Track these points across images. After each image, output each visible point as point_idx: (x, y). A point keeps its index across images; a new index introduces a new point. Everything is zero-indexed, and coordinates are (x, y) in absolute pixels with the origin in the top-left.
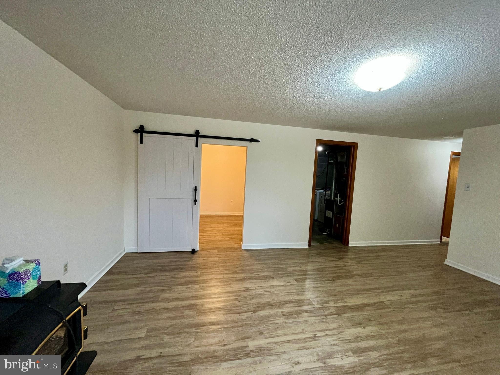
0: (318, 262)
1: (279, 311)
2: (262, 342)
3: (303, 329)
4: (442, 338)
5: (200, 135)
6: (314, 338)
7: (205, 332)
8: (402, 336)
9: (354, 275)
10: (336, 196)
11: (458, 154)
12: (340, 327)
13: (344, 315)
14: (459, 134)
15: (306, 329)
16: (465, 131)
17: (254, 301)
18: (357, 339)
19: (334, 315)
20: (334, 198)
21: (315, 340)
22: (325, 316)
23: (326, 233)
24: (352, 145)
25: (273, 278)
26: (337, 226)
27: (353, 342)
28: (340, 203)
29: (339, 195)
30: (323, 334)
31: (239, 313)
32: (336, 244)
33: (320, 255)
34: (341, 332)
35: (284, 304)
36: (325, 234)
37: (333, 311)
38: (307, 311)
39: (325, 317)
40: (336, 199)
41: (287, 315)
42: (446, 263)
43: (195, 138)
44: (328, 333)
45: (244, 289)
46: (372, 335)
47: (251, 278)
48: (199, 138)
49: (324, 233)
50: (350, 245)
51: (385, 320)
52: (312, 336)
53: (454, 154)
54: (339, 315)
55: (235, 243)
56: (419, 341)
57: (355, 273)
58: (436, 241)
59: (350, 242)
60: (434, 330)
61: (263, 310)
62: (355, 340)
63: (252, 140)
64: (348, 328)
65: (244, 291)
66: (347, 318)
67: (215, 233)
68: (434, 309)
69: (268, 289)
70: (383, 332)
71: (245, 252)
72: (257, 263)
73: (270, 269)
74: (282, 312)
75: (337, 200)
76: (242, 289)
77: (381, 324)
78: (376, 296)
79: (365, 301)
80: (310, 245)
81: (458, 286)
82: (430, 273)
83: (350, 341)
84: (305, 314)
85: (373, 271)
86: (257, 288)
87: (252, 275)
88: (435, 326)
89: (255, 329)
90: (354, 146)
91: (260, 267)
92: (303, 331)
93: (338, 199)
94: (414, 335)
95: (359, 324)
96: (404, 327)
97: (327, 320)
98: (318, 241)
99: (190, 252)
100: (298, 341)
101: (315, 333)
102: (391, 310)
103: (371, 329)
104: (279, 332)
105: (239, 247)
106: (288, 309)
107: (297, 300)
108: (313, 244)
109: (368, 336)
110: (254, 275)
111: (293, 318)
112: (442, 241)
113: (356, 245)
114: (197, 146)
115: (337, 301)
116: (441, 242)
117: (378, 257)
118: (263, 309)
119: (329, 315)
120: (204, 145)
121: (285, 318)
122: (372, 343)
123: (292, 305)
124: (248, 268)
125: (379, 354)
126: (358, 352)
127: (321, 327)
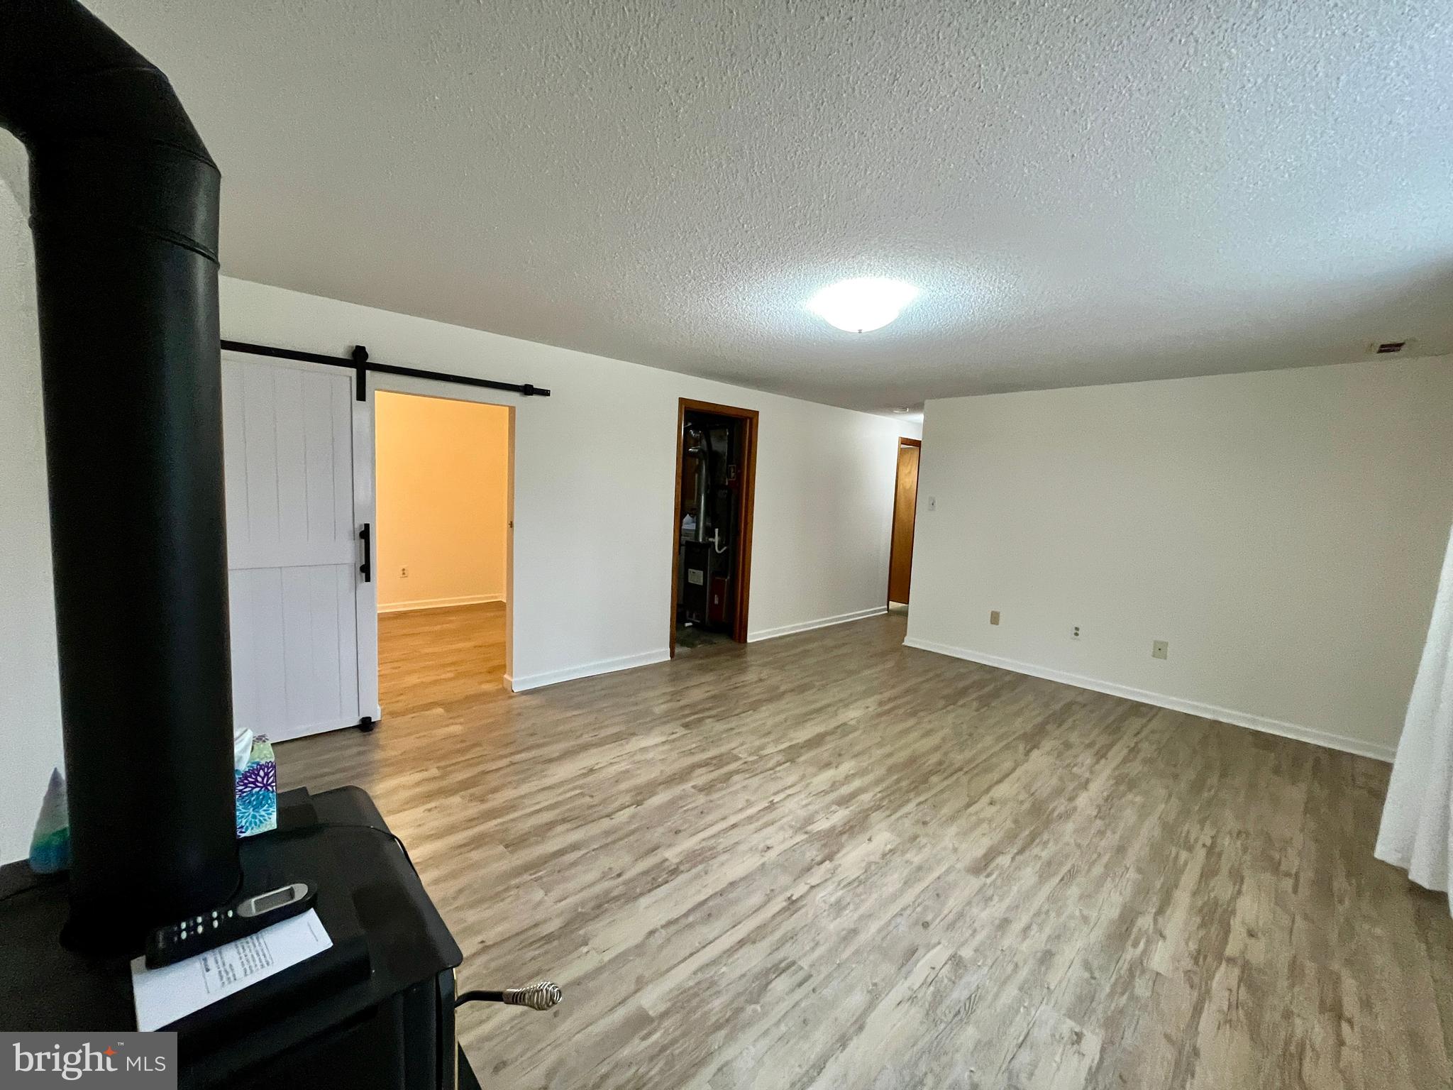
0: (708, 683)
1: (688, 786)
2: (688, 844)
3: (747, 801)
4: (937, 748)
5: (368, 361)
6: (772, 806)
7: (559, 871)
8: (890, 762)
9: (784, 693)
10: (709, 532)
11: (917, 444)
12: (803, 777)
13: (802, 759)
14: (917, 407)
15: (753, 799)
16: (927, 402)
17: (623, 786)
18: (834, 786)
19: (784, 763)
20: (703, 539)
21: (774, 809)
22: (771, 769)
23: (690, 624)
24: (745, 414)
25: (634, 734)
26: (716, 602)
27: (832, 791)
28: (719, 549)
29: (717, 530)
30: (782, 796)
31: (608, 816)
32: (723, 642)
33: (704, 669)
34: (808, 785)
35: (689, 773)
36: (689, 626)
37: (780, 758)
38: (737, 772)
39: (771, 772)
40: (711, 540)
41: (707, 789)
42: (905, 643)
43: (354, 370)
44: (789, 792)
45: (584, 771)
46: (852, 774)
47: (585, 747)
48: (368, 372)
49: (687, 625)
50: (749, 641)
51: (858, 748)
52: (767, 805)
53: (905, 441)
54: (792, 761)
55: (481, 683)
56: (912, 760)
57: (783, 688)
58: (880, 610)
59: (749, 634)
60: (924, 741)
61: (653, 796)
62: (833, 789)
63: (528, 390)
64: (815, 775)
65: (584, 775)
66: (806, 762)
67: (396, 668)
68: (913, 714)
69: (638, 757)
70: (865, 764)
71: (524, 697)
72: (575, 713)
73: (617, 720)
74: (693, 787)
75: (714, 543)
76: (581, 772)
77: (855, 756)
78: (832, 717)
79: (820, 729)
80: (672, 655)
81: (931, 674)
82: (890, 664)
83: (826, 792)
84: (736, 778)
85: (810, 679)
86: (612, 761)
87: (580, 741)
88: (924, 736)
89: (660, 830)
90: (751, 419)
91: (591, 718)
92: (749, 804)
93: (716, 540)
94: (902, 756)
95: (828, 765)
96: (888, 749)
97: (778, 775)
98: (683, 643)
99: (356, 729)
100: (750, 819)
101: (771, 799)
102: (860, 731)
103: (847, 767)
104: (709, 818)
105: (498, 690)
106: (701, 777)
107: (707, 759)
108: (678, 650)
109: (846, 777)
110: (586, 738)
111: (720, 790)
112: (890, 607)
113: (761, 637)
114: (361, 396)
115: (777, 741)
116: (888, 609)
117: (806, 653)
118: (653, 794)
119: (777, 766)
120: (384, 394)
121: (707, 795)
122: (857, 783)
123: (704, 770)
124: (561, 728)
125: (871, 794)
126: (843, 802)
127: (773, 787)
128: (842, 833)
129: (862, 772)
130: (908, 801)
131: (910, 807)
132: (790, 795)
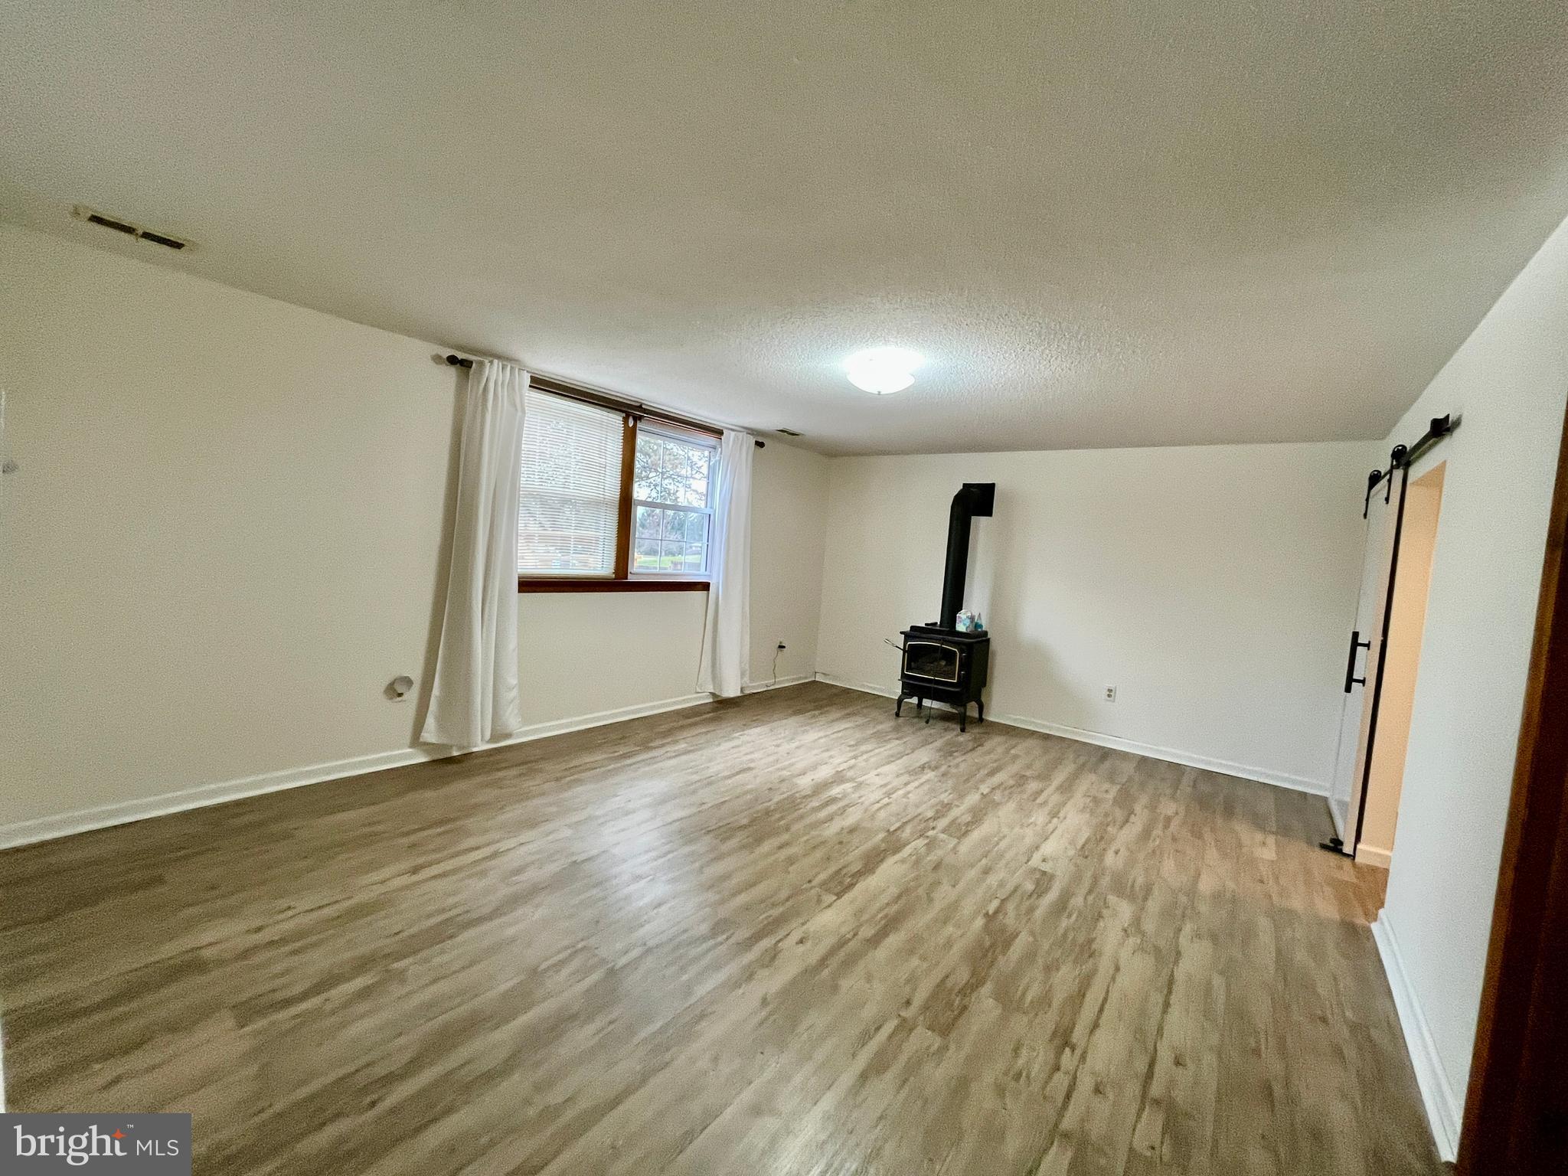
6: (889, 795)
8: (786, 837)
13: (881, 835)
19: (896, 830)
27: (844, 808)
51: (819, 854)
56: (757, 842)
62: (842, 811)
64: (863, 820)
66: (876, 834)
70: (816, 833)
77: (823, 843)
78: (862, 911)
95: (852, 830)
96: (784, 854)
97: (896, 819)
103: (832, 830)
109: (832, 820)
115: (917, 857)
119: (901, 826)
122: (823, 814)
125: (808, 807)
126: (833, 800)
127: (893, 808)
128: (832, 782)
129: (814, 826)
130: (777, 803)
131: (776, 799)
132: (878, 802)
